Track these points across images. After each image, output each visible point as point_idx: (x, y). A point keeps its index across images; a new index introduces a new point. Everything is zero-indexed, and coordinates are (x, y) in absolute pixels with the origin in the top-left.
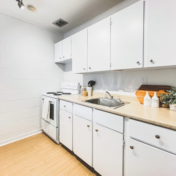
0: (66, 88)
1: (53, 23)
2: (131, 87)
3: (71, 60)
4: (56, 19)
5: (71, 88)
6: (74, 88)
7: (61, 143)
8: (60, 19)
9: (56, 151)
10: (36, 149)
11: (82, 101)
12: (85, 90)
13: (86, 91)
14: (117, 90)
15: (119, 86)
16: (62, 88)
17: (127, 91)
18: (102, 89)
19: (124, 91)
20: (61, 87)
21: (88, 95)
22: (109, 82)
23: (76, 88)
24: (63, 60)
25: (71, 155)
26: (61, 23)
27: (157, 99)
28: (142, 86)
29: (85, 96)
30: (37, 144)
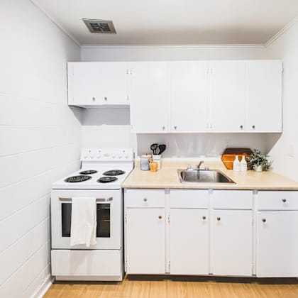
2: (214, 151)
3: (127, 106)
5: (117, 159)
6: (123, 159)
14: (198, 156)
15: (199, 150)
17: (209, 157)
19: (207, 156)
25: (161, 282)
26: (101, 27)
27: (246, 163)
28: (227, 149)
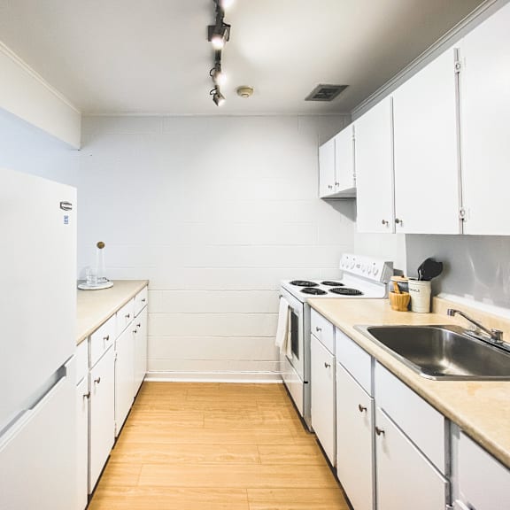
0: (351, 271)
1: (307, 99)
3: (354, 191)
4: (311, 87)
5: (365, 275)
6: (371, 276)
7: (314, 433)
8: (320, 86)
9: (296, 445)
10: (254, 419)
11: (355, 327)
12: (401, 290)
13: (405, 294)
16: (343, 272)
18: (471, 294)
20: (341, 268)
21: (414, 308)
22: (498, 272)
23: (378, 278)
24: (337, 192)
26: (325, 93)
29: (399, 310)
30: (260, 407)
